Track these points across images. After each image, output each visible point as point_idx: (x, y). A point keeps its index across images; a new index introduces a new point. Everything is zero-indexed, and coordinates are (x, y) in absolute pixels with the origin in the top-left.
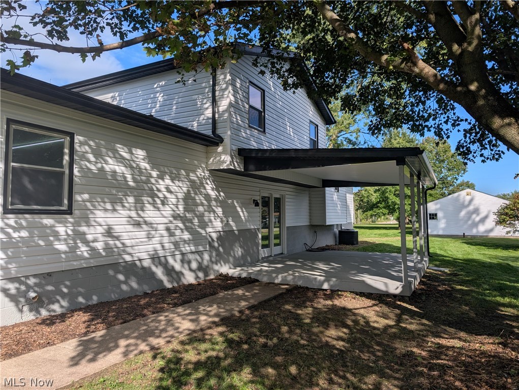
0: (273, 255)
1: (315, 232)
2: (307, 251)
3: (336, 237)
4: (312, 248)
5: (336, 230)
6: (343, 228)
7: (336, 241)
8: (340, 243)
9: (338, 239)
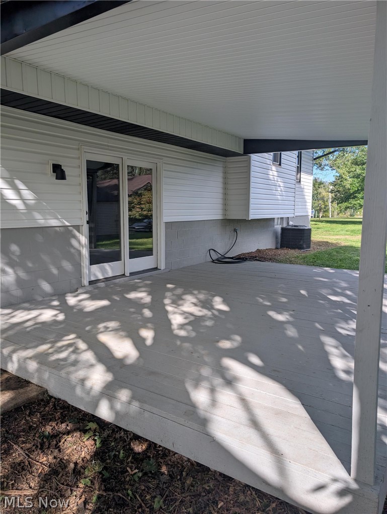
0: (127, 274)
1: (235, 231)
2: (213, 261)
3: (277, 238)
4: (226, 256)
5: (278, 227)
6: (291, 223)
7: (277, 243)
8: (282, 246)
9: (280, 241)
